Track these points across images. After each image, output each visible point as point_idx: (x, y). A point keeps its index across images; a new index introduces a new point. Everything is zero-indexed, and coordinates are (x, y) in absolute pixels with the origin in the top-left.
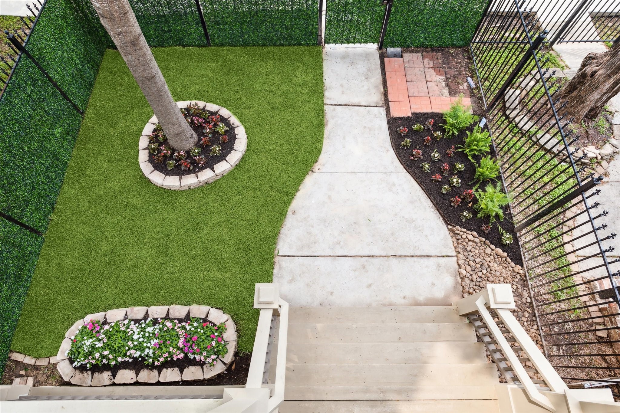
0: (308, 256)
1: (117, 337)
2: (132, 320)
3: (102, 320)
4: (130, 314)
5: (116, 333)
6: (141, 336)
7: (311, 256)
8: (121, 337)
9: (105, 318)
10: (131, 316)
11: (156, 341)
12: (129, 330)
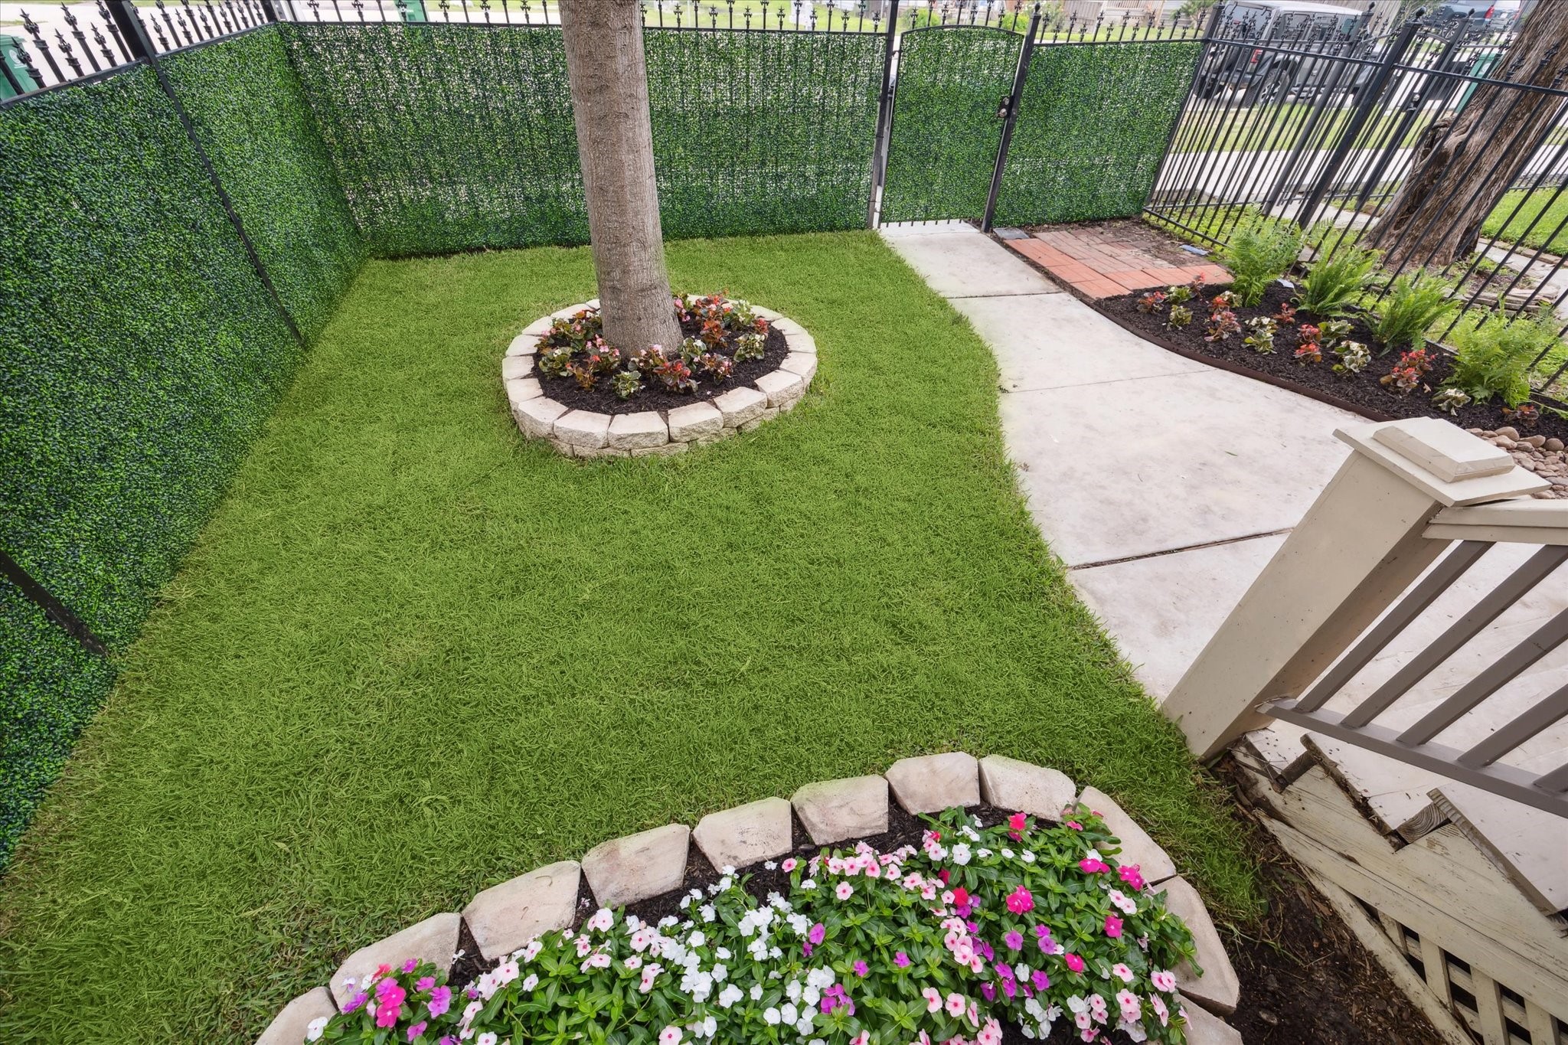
0: (1153, 555)
1: (576, 1019)
2: (630, 909)
3: (447, 958)
4: (606, 882)
5: (563, 1002)
6: (720, 972)
7: (1163, 553)
8: (603, 1020)
9: (465, 937)
10: (613, 888)
11: (821, 978)
12: (633, 963)
